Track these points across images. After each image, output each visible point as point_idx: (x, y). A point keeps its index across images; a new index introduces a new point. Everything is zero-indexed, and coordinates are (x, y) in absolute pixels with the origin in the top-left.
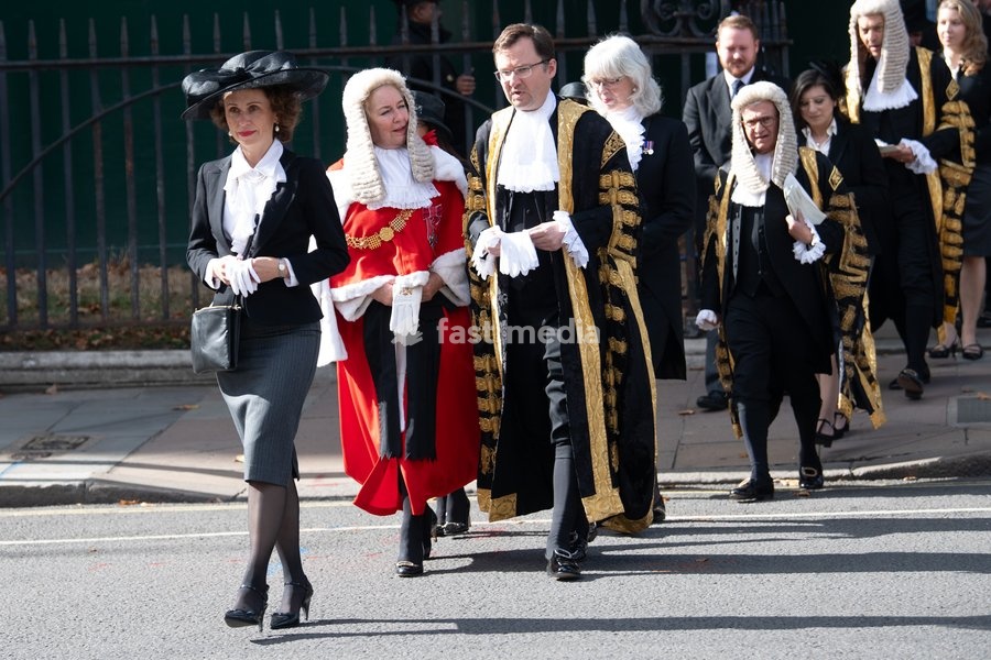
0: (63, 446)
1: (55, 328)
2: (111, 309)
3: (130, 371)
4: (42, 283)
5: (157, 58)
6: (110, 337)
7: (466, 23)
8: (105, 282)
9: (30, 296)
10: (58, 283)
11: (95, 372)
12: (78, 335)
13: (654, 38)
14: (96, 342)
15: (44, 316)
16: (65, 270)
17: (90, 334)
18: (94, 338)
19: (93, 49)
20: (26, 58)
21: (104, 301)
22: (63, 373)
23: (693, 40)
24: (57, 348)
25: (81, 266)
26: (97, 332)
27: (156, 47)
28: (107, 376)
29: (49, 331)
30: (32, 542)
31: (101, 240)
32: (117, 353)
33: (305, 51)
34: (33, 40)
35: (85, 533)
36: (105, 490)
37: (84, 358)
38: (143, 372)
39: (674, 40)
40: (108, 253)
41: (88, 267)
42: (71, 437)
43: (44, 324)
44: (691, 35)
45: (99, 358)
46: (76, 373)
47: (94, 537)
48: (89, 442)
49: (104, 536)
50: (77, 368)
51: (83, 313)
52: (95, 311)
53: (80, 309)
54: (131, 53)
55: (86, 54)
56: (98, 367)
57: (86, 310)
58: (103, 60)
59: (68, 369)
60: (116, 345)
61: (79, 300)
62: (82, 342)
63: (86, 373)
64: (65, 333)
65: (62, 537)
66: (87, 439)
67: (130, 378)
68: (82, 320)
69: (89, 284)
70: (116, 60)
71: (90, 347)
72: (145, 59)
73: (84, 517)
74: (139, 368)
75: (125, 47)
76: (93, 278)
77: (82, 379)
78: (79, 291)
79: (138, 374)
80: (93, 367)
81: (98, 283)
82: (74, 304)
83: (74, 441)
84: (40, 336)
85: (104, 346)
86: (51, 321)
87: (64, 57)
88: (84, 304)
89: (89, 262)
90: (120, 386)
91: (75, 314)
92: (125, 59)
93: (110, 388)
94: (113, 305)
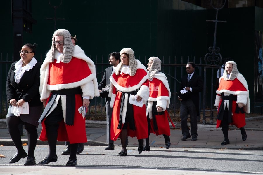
3: (100, 125)
6: (96, 118)
7: (170, 60)
11: (93, 125)
12: (90, 117)
13: (207, 65)
14: (93, 119)
17: (92, 117)
18: (93, 118)
21: (95, 111)
23: (214, 66)
28: (95, 126)
32: (97, 121)
36: (93, 143)
37: (91, 122)
38: (102, 125)
39: (210, 65)
44: (214, 65)
45: (94, 122)
50: (89, 124)
51: (91, 114)
56: (93, 124)
57: (92, 113)
58: (98, 64)
60: (97, 120)
62: (90, 119)
63: (91, 125)
66: (90, 135)
67: (100, 126)
69: (93, 109)
70: (101, 64)
71: (92, 120)
72: (106, 64)
74: (101, 124)
75: (103, 61)
77: (90, 126)
78: (91, 110)
79: (101, 125)
80: (92, 124)
83: (88, 135)
85: (95, 120)
88: (91, 112)
90: (98, 128)
92: (102, 64)
93: (95, 128)
94: (97, 112)
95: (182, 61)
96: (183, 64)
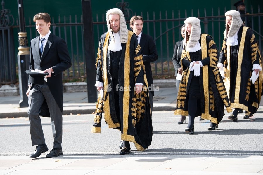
0: (161, 99)
1: (159, 75)
2: (170, 71)
4: (156, 66)
5: (180, 19)
6: (170, 77)
8: (169, 65)
9: (153, 68)
10: (159, 66)
11: (167, 84)
12: (163, 76)
14: (167, 78)
15: (156, 72)
16: (160, 63)
18: (167, 77)
19: (166, 17)
20: (153, 19)
21: (169, 69)
22: (160, 84)
24: (159, 79)
25: (164, 62)
26: (167, 76)
27: (179, 17)
28: (169, 85)
29: (157, 75)
30: (154, 118)
31: (168, 57)
33: (211, 17)
34: (154, 16)
35: (165, 116)
36: (169, 108)
37: (164, 81)
40: (169, 59)
41: (165, 62)
42: (162, 97)
43: (156, 74)
45: (168, 81)
46: (163, 84)
47: (167, 117)
48: (166, 98)
49: (169, 117)
51: (164, 72)
52: (166, 71)
53: (164, 71)
54: (174, 18)
55: (165, 18)
57: (165, 71)
58: (169, 19)
59: (161, 83)
61: (163, 69)
62: (164, 78)
64: (161, 76)
65: (161, 117)
66: (165, 97)
68: (164, 73)
70: (171, 19)
71: (166, 79)
72: (177, 19)
73: (165, 113)
75: (173, 17)
76: (166, 65)
78: (163, 67)
80: (166, 83)
81: (167, 66)
82: (162, 70)
83: (163, 98)
84: (155, 76)
85: (169, 78)
86: (158, 73)
87: (161, 19)
88: (164, 70)
89: (165, 61)
91: (163, 72)
92: (173, 19)
93: (170, 87)
94: (171, 70)
95: (259, 10)
96: (261, 13)
